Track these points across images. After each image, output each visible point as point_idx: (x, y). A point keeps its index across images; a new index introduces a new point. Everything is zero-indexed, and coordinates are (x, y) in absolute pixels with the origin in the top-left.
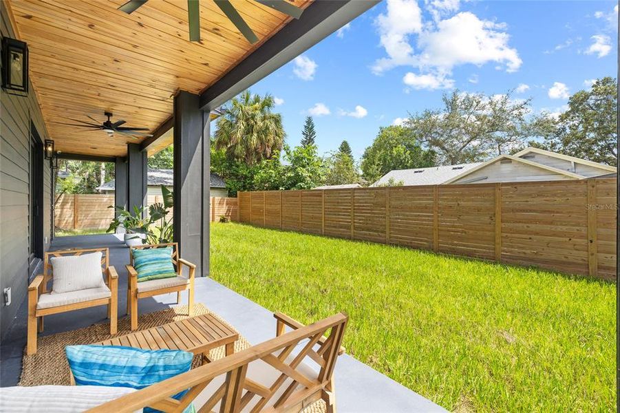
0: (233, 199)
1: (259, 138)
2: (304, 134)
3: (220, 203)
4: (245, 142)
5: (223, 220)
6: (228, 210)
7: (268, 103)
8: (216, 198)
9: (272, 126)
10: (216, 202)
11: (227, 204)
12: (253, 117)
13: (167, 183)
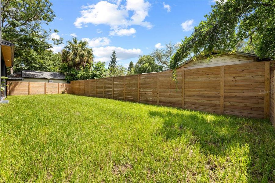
0: (69, 84)
1: (80, 59)
2: (111, 58)
3: (62, 86)
4: (73, 60)
5: (63, 93)
6: (66, 89)
7: (84, 44)
8: (60, 83)
9: (86, 54)
10: (60, 85)
11: (65, 86)
12: (77, 50)
13: (36, 76)
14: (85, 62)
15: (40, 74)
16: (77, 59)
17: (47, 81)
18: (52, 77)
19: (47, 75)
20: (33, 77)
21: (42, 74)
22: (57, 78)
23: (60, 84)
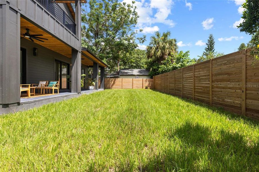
0: (152, 79)
1: (162, 52)
5: (146, 88)
6: (149, 84)
9: (167, 46)
10: (144, 81)
11: (149, 81)
14: (166, 55)
15: (131, 71)
16: (159, 53)
17: (134, 77)
18: (139, 74)
19: (136, 72)
20: (125, 74)
21: (132, 71)
22: (142, 74)
23: (144, 79)
